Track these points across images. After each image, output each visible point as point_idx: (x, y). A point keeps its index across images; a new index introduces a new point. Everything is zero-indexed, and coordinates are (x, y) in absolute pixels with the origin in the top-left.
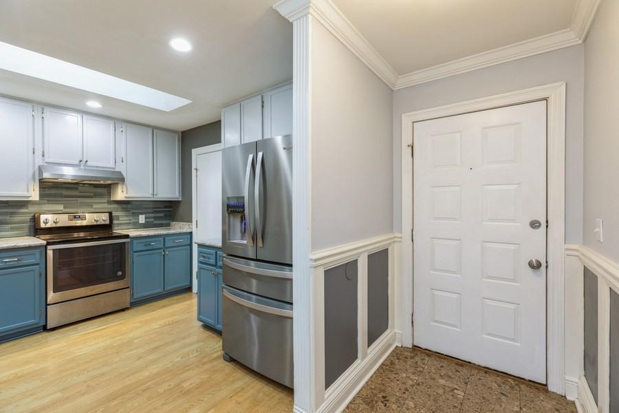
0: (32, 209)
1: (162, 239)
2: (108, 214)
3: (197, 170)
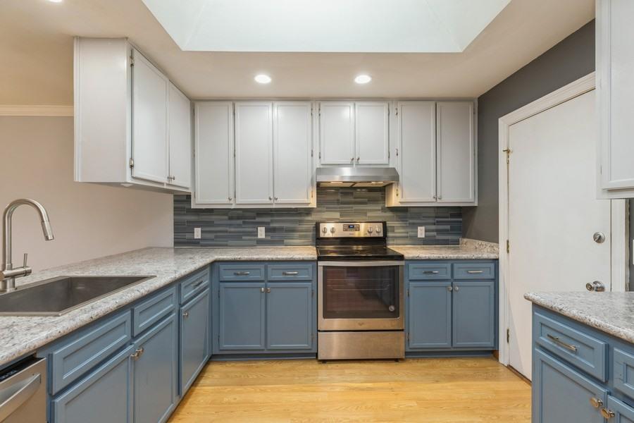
0: (314, 217)
1: (449, 265)
2: (381, 224)
3: (508, 151)
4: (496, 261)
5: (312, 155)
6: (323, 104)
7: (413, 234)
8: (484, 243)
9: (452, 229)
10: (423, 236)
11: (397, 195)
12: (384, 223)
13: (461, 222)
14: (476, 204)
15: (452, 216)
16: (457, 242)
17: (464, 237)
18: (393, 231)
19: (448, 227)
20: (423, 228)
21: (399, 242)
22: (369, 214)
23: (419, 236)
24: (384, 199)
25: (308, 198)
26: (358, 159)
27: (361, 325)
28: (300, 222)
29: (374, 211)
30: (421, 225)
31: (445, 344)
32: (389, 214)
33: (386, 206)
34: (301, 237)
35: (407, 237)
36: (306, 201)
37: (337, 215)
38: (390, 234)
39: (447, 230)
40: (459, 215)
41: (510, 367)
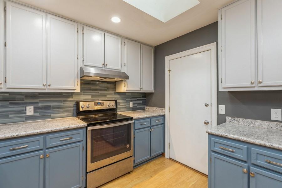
0: (75, 98)
1: (149, 120)
2: (115, 101)
3: (169, 70)
4: (164, 116)
5: (78, 58)
6: (85, 28)
7: (128, 106)
8: (158, 108)
9: (143, 102)
10: (132, 107)
11: (125, 86)
12: (116, 101)
13: (145, 99)
14: (154, 92)
15: (143, 97)
16: (144, 108)
17: (147, 106)
18: (119, 105)
19: (141, 102)
20: (132, 102)
21: (122, 110)
22: (108, 96)
23: (130, 107)
24: (114, 88)
25: (74, 86)
26: (107, 65)
27: (113, 160)
28: (64, 101)
29: (110, 95)
30: (131, 101)
31: (148, 157)
32: (118, 96)
33: (116, 92)
34: (65, 112)
35: (125, 107)
36: (73, 87)
37: (89, 97)
38: (118, 107)
39: (141, 103)
40: (145, 97)
41: (170, 159)
